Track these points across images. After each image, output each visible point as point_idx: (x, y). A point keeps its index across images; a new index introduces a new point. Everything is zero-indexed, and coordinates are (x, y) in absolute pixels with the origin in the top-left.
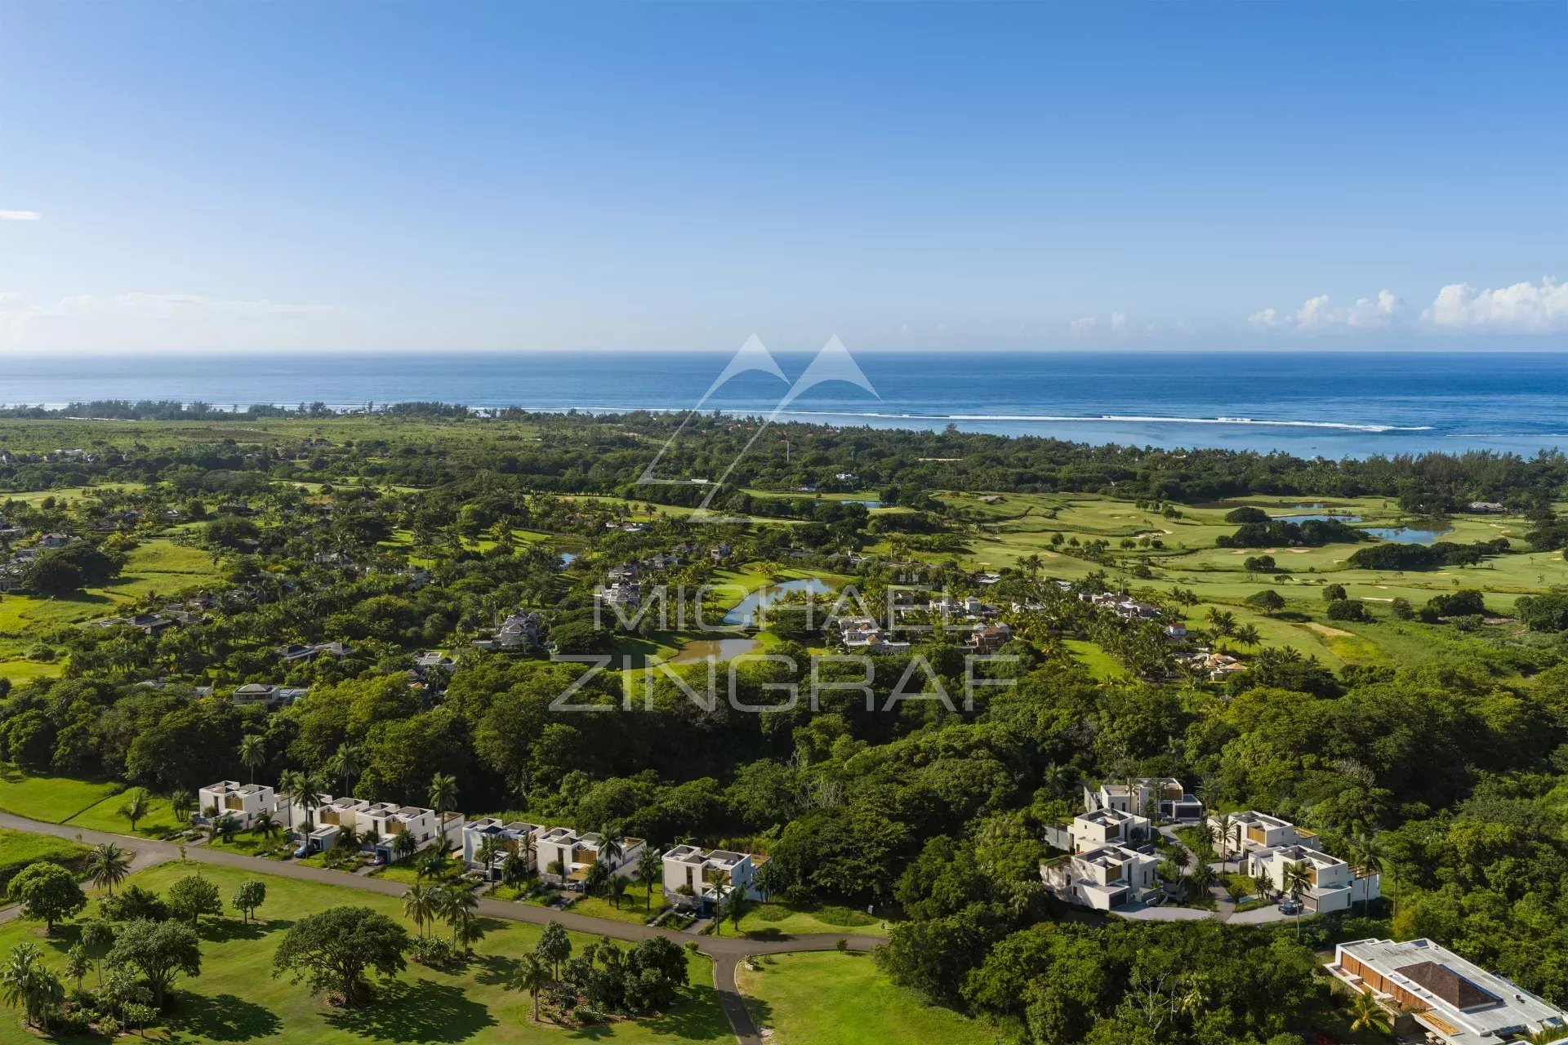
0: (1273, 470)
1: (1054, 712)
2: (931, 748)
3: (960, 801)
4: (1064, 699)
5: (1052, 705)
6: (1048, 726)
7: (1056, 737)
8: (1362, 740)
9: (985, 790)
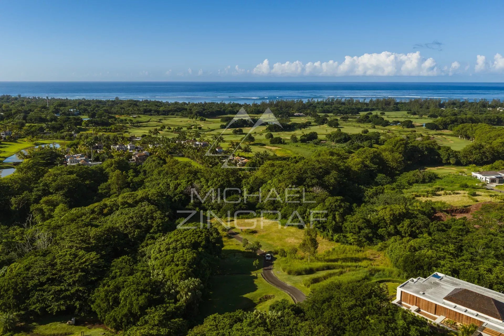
0: (232, 107)
1: (178, 181)
2: (114, 204)
3: (134, 231)
4: (182, 175)
5: (177, 179)
6: (176, 188)
7: (181, 193)
8: (320, 177)
9: (149, 223)
